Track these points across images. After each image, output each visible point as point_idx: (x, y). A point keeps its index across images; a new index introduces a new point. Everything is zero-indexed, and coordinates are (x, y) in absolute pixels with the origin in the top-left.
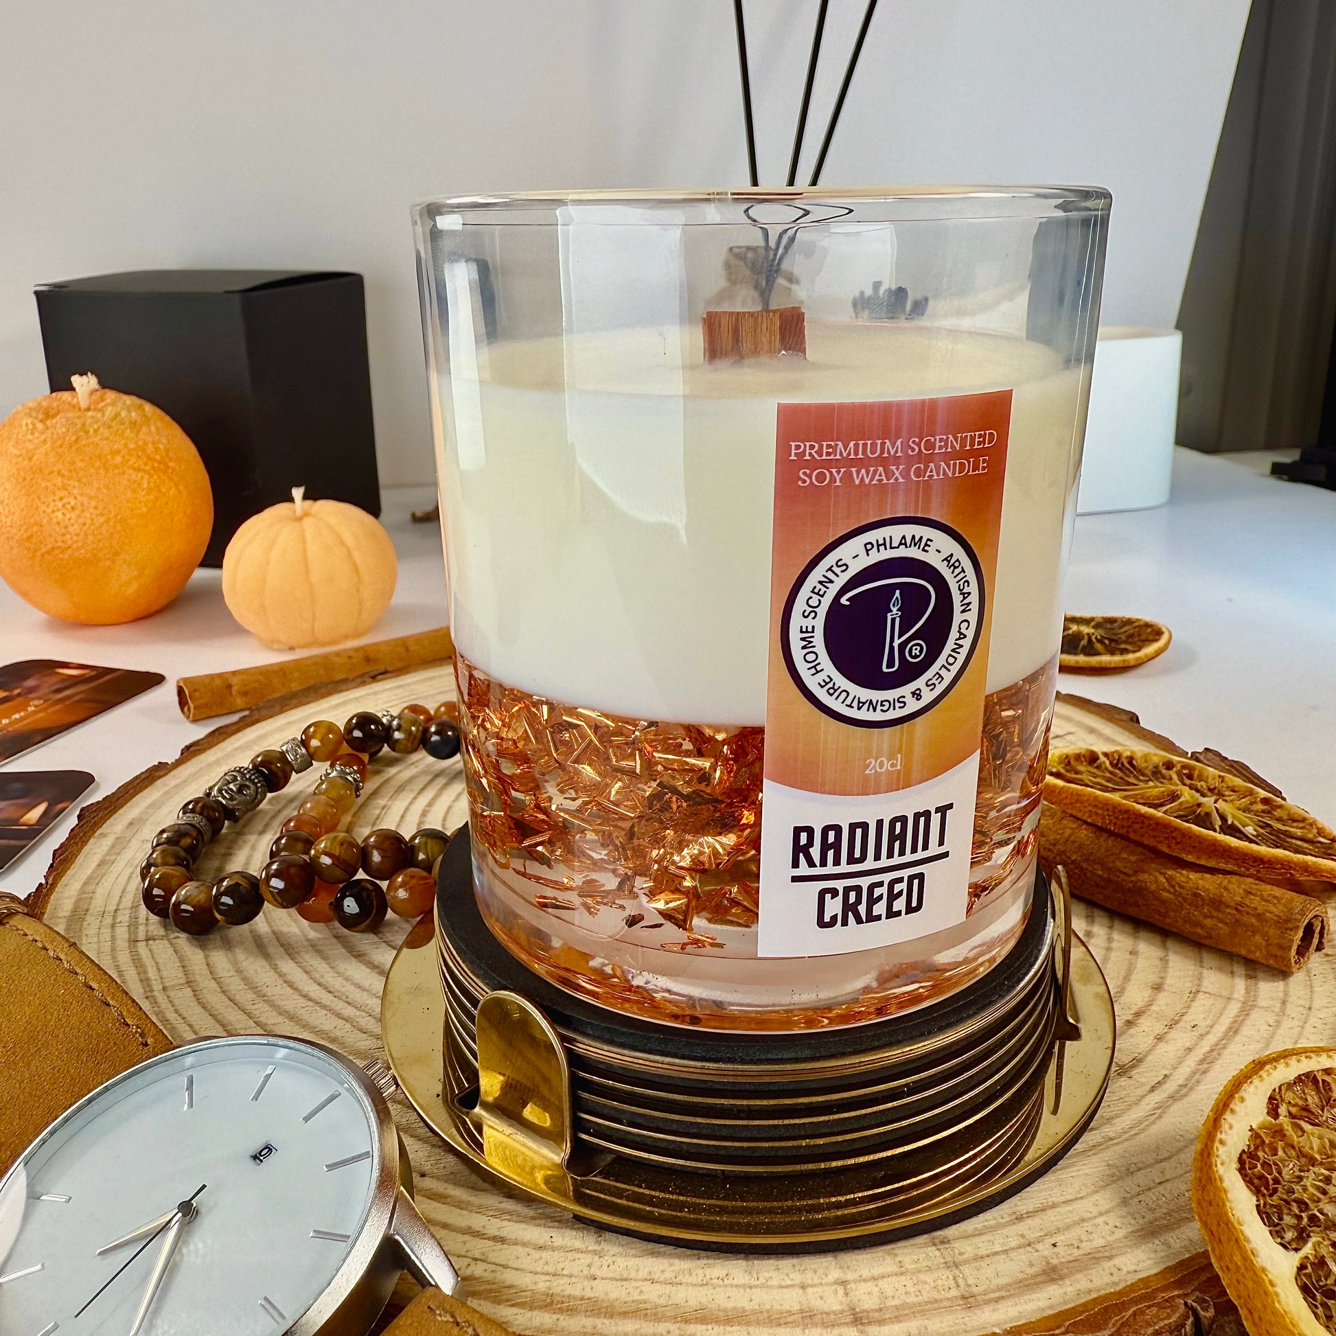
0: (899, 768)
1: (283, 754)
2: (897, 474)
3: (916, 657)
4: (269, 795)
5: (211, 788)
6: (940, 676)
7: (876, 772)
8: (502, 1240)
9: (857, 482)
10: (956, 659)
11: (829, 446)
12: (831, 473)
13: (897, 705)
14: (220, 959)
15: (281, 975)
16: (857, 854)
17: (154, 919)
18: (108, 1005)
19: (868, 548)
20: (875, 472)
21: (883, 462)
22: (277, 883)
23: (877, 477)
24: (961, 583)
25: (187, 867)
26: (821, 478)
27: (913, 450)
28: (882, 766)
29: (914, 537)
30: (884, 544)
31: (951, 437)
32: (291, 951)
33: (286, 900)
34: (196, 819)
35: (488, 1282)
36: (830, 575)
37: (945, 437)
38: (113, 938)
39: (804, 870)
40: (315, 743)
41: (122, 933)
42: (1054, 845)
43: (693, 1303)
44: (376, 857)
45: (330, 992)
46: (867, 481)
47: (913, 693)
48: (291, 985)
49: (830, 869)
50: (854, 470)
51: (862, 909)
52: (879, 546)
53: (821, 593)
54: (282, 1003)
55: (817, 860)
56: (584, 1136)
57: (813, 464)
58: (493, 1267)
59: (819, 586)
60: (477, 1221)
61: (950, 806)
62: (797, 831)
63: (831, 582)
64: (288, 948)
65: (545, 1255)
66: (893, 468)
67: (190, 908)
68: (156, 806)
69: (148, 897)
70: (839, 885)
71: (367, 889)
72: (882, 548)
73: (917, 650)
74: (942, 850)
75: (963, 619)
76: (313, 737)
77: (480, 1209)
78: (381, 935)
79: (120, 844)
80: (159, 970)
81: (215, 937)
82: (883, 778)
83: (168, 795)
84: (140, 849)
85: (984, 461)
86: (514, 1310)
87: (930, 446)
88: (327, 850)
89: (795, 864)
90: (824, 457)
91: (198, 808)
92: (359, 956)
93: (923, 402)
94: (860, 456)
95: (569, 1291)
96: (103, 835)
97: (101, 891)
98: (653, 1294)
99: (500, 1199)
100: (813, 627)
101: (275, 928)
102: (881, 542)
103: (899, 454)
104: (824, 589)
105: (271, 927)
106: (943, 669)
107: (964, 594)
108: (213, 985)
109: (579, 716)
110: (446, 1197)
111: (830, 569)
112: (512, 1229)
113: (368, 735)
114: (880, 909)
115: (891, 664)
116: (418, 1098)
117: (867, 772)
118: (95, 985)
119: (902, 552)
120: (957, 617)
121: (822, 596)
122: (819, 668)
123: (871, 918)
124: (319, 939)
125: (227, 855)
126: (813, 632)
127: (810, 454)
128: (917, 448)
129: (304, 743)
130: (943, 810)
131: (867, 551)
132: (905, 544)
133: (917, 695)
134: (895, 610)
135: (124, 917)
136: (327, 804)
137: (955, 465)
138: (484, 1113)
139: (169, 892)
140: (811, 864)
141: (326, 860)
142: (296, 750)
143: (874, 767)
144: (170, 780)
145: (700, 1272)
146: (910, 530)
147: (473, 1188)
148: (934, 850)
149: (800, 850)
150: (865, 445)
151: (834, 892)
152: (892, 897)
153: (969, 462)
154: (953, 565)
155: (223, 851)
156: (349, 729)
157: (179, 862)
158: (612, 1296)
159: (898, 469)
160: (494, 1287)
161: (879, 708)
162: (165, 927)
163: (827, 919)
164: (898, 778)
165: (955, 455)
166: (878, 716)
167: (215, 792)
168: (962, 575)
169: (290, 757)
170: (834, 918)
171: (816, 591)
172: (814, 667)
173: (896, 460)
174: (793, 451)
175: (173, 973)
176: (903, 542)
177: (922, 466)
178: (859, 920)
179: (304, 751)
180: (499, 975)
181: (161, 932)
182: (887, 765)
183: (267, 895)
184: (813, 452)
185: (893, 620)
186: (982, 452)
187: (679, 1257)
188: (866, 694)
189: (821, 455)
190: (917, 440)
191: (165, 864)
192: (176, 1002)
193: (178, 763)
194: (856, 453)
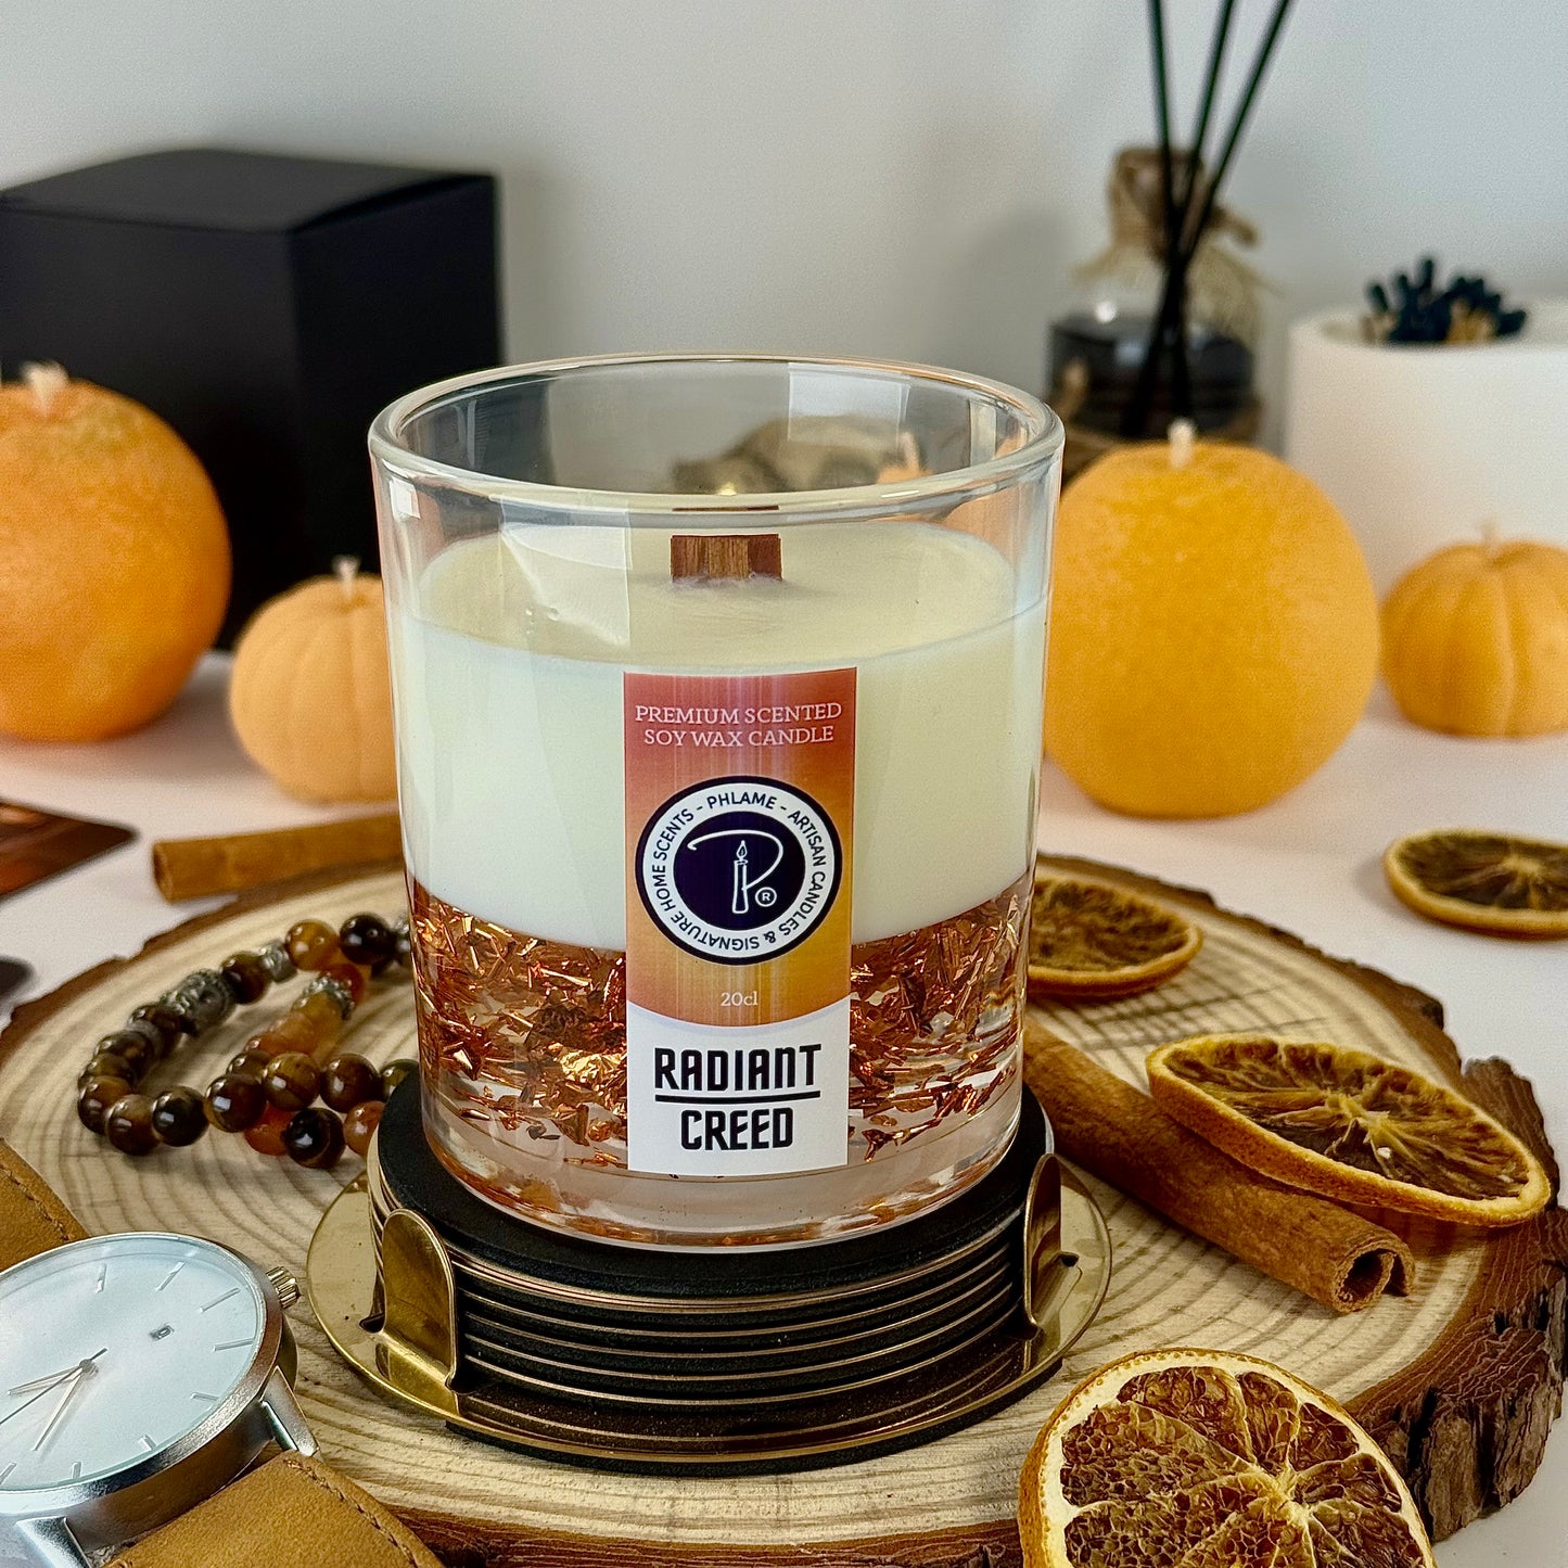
0: (755, 1003)
1: (260, 959)
2: (735, 739)
3: (766, 902)
4: (240, 1009)
5: (169, 993)
6: (794, 922)
7: (732, 1005)
8: (376, 1437)
9: (697, 744)
10: (812, 908)
11: (670, 712)
12: (673, 734)
13: (750, 945)
14: (154, 1182)
15: (217, 1203)
16: (718, 1081)
17: (89, 1135)
18: (31, 1199)
19: (711, 801)
20: (714, 735)
21: (719, 727)
22: (222, 1103)
23: (716, 741)
24: (812, 838)
25: (130, 1081)
26: (664, 737)
27: (750, 719)
28: (735, 999)
29: (756, 795)
30: (727, 799)
31: (788, 709)
32: (232, 1181)
33: (231, 1122)
34: (147, 1028)
35: (353, 1464)
36: (676, 822)
37: (781, 709)
38: (42, 1151)
39: (666, 1090)
40: (301, 947)
41: (51, 1146)
42: (1133, 1146)
43: (531, 1497)
44: (338, 1085)
45: (266, 1223)
46: (706, 743)
47: (767, 936)
48: (227, 1214)
49: (691, 1092)
50: (694, 733)
51: (726, 1135)
52: (721, 800)
53: (670, 837)
54: (213, 1229)
55: (679, 1082)
56: (470, 1358)
57: (656, 726)
58: (361, 1454)
59: (667, 832)
60: (357, 1422)
61: (818, 1047)
62: (659, 1052)
63: (678, 828)
64: (230, 1177)
65: (410, 1451)
66: (731, 733)
67: (129, 1124)
68: (102, 1010)
69: (82, 1109)
70: (702, 1109)
71: (322, 1120)
72: (724, 802)
73: (767, 897)
74: (810, 1089)
75: (817, 872)
76: (299, 938)
77: (362, 1414)
78: (334, 1174)
79: (57, 1051)
80: (88, 1186)
81: (154, 1159)
82: (740, 1011)
83: (119, 998)
84: (79, 1057)
85: (828, 730)
86: (369, 1484)
87: (766, 715)
88: (282, 1071)
89: (659, 1084)
90: (666, 721)
91: (150, 1016)
92: (304, 1191)
93: (757, 679)
94: (699, 722)
95: (423, 1477)
96: (39, 1039)
97: (33, 1099)
98: (496, 1487)
99: (384, 1408)
100: (664, 867)
101: (221, 1157)
102: (723, 797)
103: (736, 722)
104: (671, 835)
105: (215, 1154)
106: (798, 916)
107: (815, 848)
108: (143, 1206)
109: (490, 931)
110: (335, 1401)
111: (677, 817)
112: (385, 1430)
113: (367, 941)
114: (745, 1137)
115: (740, 906)
116: (326, 1317)
117: (723, 1004)
118: (19, 1180)
119: (745, 807)
120: (810, 869)
121: (671, 840)
122: (671, 904)
123: (736, 1145)
124: (266, 1171)
125: (181, 1074)
126: (664, 871)
127: (654, 717)
128: (753, 718)
129: (287, 947)
130: (810, 1050)
131: (711, 804)
132: (748, 800)
133: (770, 937)
134: (741, 858)
135: (55, 1131)
136: (303, 1023)
137: (795, 733)
138: (386, 1336)
139: (106, 1105)
140: (674, 1085)
141: (278, 1083)
142: (277, 955)
143: (730, 1000)
144: (124, 981)
145: (548, 1478)
146: (751, 788)
147: (362, 1398)
148: (801, 1086)
149: (662, 1072)
150: (703, 713)
151: (697, 1116)
152: (757, 1129)
153: (811, 731)
154: (801, 821)
155: (176, 1069)
156: (346, 932)
157: (121, 1073)
158: (460, 1485)
159: (735, 735)
160: (357, 1468)
161: (731, 946)
162: (100, 1144)
163: (691, 1141)
164: (756, 1014)
165: (793, 724)
166: (730, 953)
167: (173, 998)
168: (812, 831)
169: (269, 963)
170: (698, 1140)
171: (665, 835)
172: (667, 903)
173: (734, 727)
174: (639, 714)
175: (102, 1190)
176: (745, 798)
177: (760, 734)
178: (723, 1146)
179: (286, 956)
180: (416, 1200)
181: (94, 1148)
182: (743, 1000)
183: (210, 1116)
184: (656, 715)
185: (740, 868)
186: (827, 722)
187: (533, 1466)
188: (717, 932)
189: (663, 719)
190: (753, 711)
191: (104, 1073)
192: (104, 1218)
193: (138, 959)
194: (695, 719)
